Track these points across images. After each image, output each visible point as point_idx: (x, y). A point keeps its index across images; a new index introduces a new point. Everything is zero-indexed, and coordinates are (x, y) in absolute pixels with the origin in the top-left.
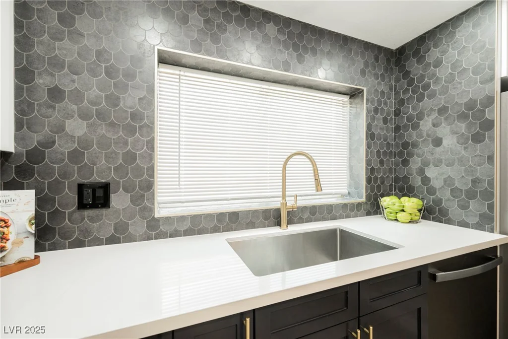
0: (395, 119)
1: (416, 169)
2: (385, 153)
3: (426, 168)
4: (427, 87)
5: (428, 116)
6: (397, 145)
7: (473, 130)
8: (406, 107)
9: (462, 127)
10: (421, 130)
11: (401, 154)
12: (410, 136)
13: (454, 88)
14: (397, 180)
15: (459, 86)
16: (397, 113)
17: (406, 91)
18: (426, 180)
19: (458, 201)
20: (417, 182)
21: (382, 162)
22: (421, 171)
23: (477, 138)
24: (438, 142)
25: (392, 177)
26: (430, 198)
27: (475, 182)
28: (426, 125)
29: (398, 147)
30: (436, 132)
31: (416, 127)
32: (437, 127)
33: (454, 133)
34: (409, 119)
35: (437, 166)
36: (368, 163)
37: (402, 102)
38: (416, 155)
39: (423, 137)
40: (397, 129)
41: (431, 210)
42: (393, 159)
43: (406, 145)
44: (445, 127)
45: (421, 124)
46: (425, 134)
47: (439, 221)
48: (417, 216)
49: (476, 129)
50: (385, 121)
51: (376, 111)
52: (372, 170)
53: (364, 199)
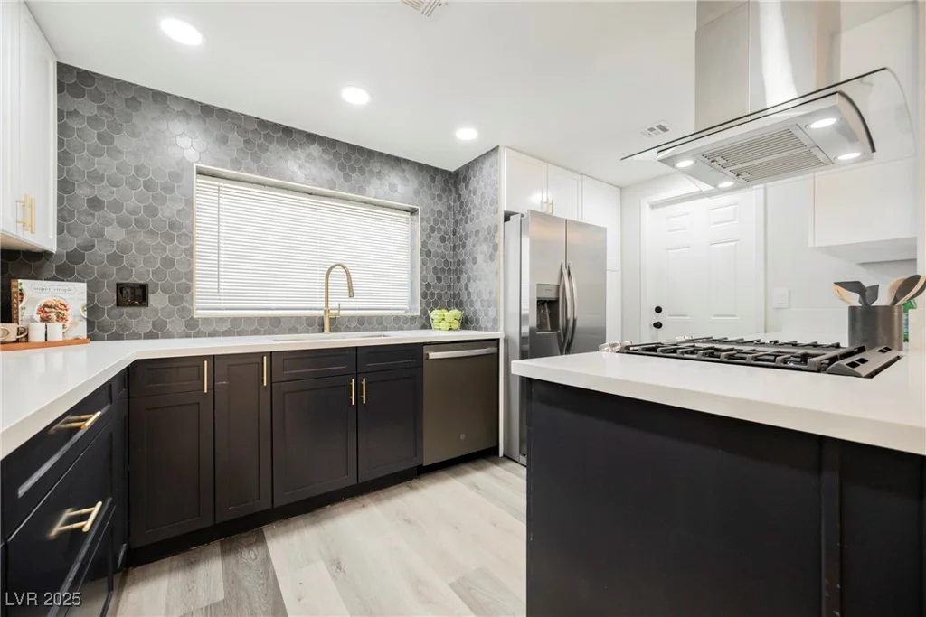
0: (453, 239)
1: (464, 285)
2: (443, 270)
3: (469, 283)
4: (470, 211)
5: (470, 237)
8: (459, 228)
9: (485, 247)
10: (467, 249)
11: (456, 271)
12: (462, 255)
13: (482, 215)
14: (454, 296)
15: (484, 214)
16: (454, 233)
17: (459, 213)
18: (469, 295)
20: (465, 297)
21: (439, 279)
22: (467, 287)
23: (492, 258)
24: (475, 260)
26: (471, 310)
27: (491, 293)
28: (469, 244)
29: (455, 265)
30: (474, 251)
31: (464, 246)
32: (474, 247)
33: (483, 252)
34: (461, 238)
35: (475, 282)
36: (423, 279)
37: (457, 223)
39: (468, 256)
41: (469, 321)
43: (459, 263)
44: (478, 247)
45: (467, 244)
46: (468, 254)
47: (475, 329)
48: (457, 324)
49: (491, 250)
50: (443, 239)
51: (432, 229)
52: (428, 286)
53: (419, 314)
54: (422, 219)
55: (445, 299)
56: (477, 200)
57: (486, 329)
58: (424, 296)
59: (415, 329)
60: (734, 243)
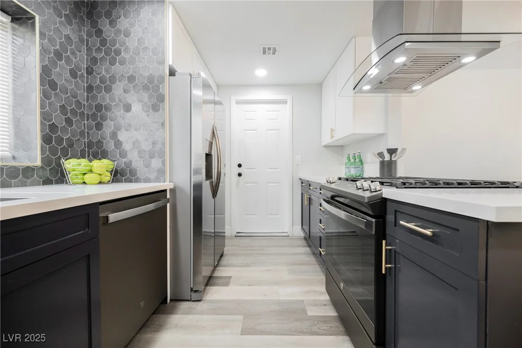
0: (87, 78)
1: (110, 133)
2: (73, 112)
3: (118, 132)
4: (118, 52)
5: (119, 81)
6: (90, 107)
7: (153, 100)
8: (98, 67)
9: (145, 96)
10: (113, 94)
11: (94, 117)
12: (104, 99)
13: (140, 61)
14: (90, 145)
15: (143, 60)
16: (90, 71)
17: (98, 50)
18: (118, 144)
19: (143, 161)
20: (111, 146)
21: (69, 121)
22: (114, 135)
23: (155, 108)
24: (128, 108)
25: (85, 142)
26: (122, 161)
27: (154, 143)
28: (118, 89)
29: (91, 109)
30: (126, 97)
31: (108, 89)
32: (127, 93)
33: (140, 101)
34: (102, 80)
35: (128, 131)
36: (45, 116)
37: (94, 61)
38: (110, 119)
39: (115, 101)
40: (90, 88)
41: (123, 172)
42: (86, 122)
43: (99, 107)
44: (133, 94)
45: (113, 88)
46: (117, 99)
47: (130, 181)
48: (108, 177)
49: (154, 100)
50: (73, 74)
51: (58, 55)
52: (53, 127)
53: (39, 163)
54: (42, 35)
55: (78, 148)
56: (132, 43)
57: (147, 180)
58: (46, 139)
59: (32, 184)
60: (277, 131)
